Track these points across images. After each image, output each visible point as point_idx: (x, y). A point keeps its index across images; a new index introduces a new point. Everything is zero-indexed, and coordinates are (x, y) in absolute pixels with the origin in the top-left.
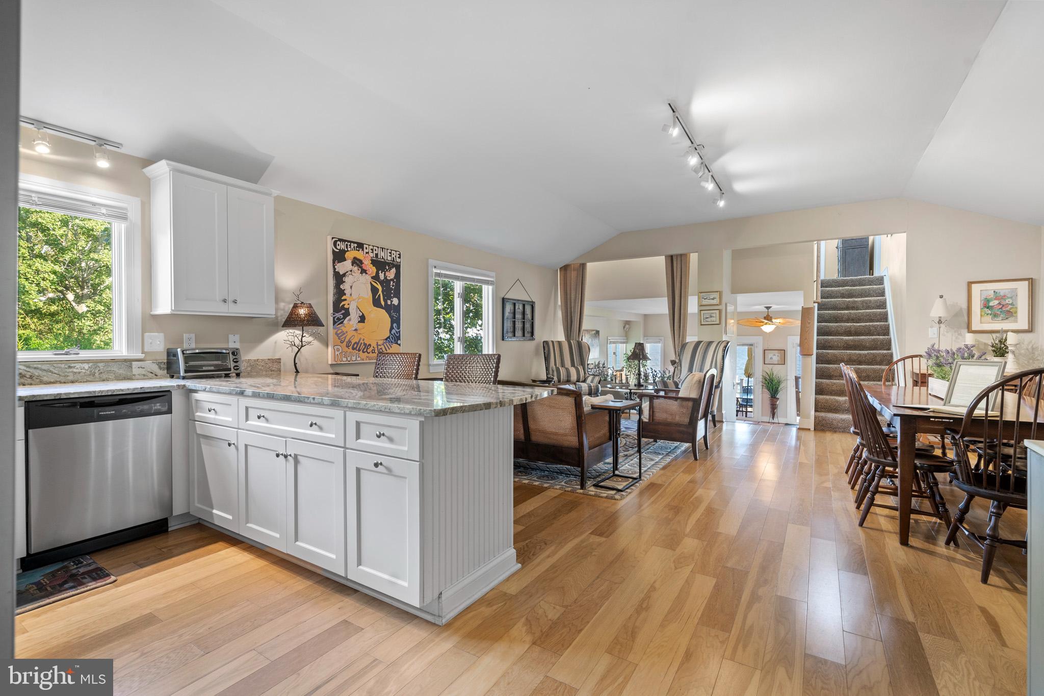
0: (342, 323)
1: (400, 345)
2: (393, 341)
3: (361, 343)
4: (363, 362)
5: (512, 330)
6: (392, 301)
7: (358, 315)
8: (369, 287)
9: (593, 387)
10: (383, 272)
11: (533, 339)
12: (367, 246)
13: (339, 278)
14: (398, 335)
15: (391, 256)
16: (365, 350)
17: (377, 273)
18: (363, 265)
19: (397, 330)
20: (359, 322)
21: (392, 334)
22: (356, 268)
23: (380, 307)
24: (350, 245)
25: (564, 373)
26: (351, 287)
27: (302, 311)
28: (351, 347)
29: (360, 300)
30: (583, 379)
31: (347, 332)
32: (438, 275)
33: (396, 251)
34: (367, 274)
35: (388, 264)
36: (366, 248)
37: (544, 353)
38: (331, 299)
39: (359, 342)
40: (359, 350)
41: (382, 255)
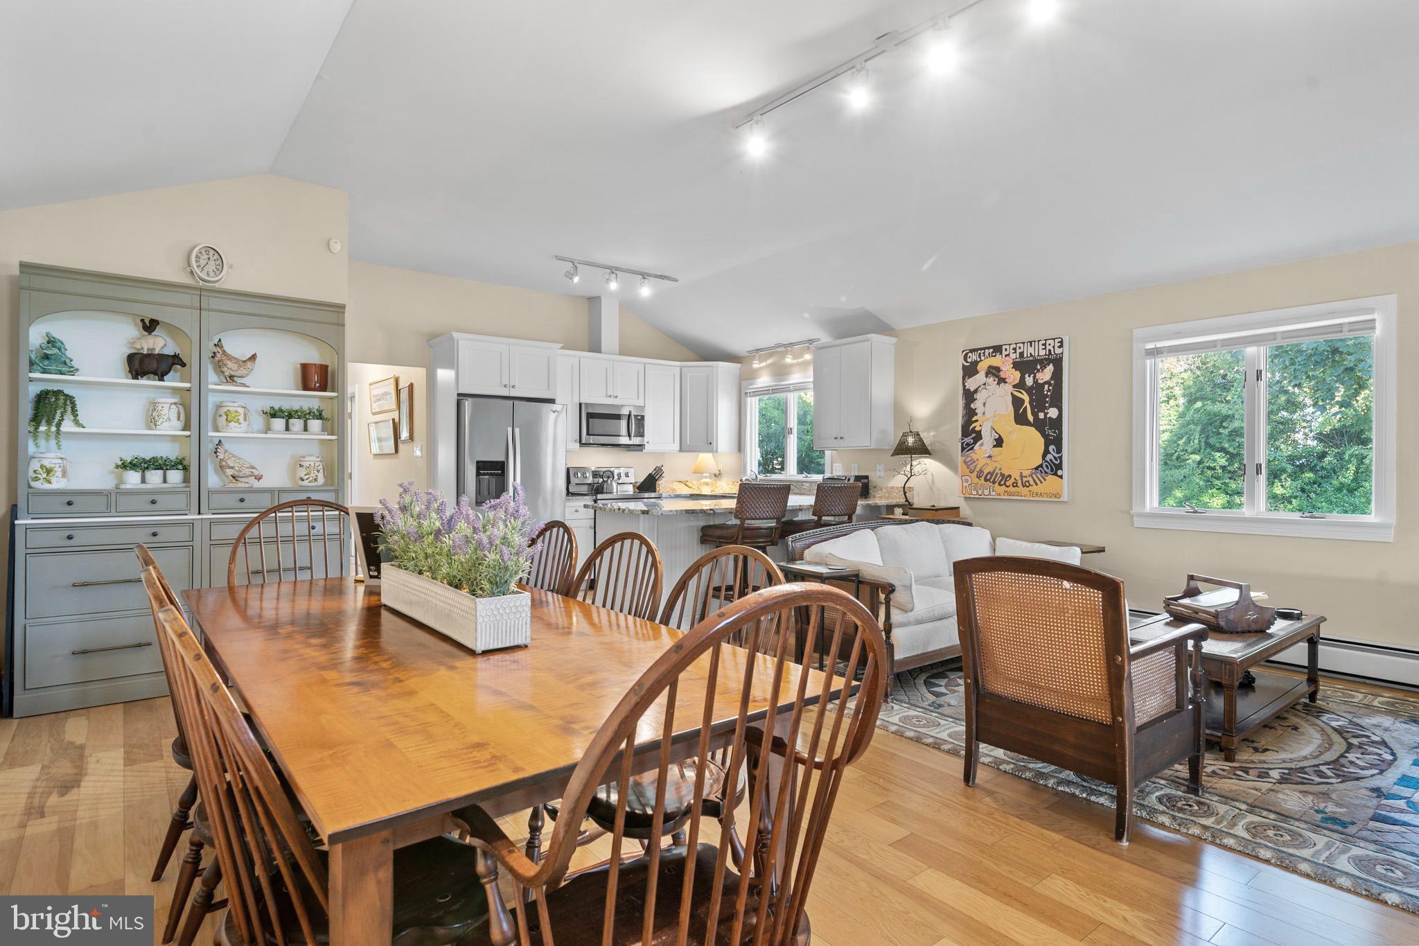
0: (972, 449)
1: (1061, 477)
2: (1049, 471)
3: (997, 474)
4: (998, 497)
6: (1046, 414)
7: (993, 438)
8: (1010, 399)
10: (1032, 375)
12: (1007, 347)
13: (969, 396)
14: (1057, 462)
15: (1045, 349)
16: (1002, 483)
17: (1022, 379)
18: (1001, 373)
19: (1057, 455)
20: (994, 446)
21: (1046, 461)
22: (991, 380)
23: (1027, 423)
24: (984, 353)
26: (984, 404)
27: (911, 440)
28: (982, 478)
29: (994, 419)
31: (977, 460)
33: (1054, 339)
34: (1007, 382)
35: (1042, 361)
36: (1006, 350)
38: (960, 421)
39: (994, 471)
40: (994, 482)
41: (1029, 351)
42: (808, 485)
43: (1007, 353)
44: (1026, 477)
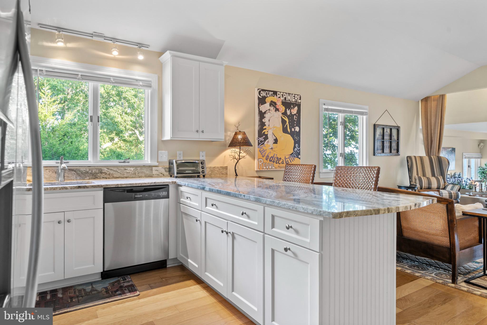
0: (263, 144)
1: (300, 158)
2: (295, 156)
3: (275, 157)
4: (276, 169)
5: (381, 148)
6: (295, 129)
7: (273, 139)
8: (280, 120)
9: (453, 194)
10: (290, 110)
11: (399, 155)
12: (279, 93)
13: (262, 115)
14: (298, 152)
15: (294, 98)
16: (277, 162)
17: (286, 111)
18: (277, 106)
19: (298, 149)
20: (274, 143)
21: (295, 151)
22: (272, 108)
23: (287, 133)
24: (269, 93)
25: (425, 181)
26: (269, 120)
27: (240, 137)
28: (268, 160)
29: (274, 129)
30: (443, 187)
31: (266, 150)
32: (327, 110)
33: (298, 95)
34: (279, 111)
35: (293, 104)
36: (279, 94)
37: (408, 165)
38: (257, 128)
39: (274, 156)
40: (274, 162)
41: (289, 98)
42: (132, 169)
43: (279, 96)
44: (287, 159)
